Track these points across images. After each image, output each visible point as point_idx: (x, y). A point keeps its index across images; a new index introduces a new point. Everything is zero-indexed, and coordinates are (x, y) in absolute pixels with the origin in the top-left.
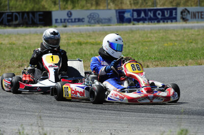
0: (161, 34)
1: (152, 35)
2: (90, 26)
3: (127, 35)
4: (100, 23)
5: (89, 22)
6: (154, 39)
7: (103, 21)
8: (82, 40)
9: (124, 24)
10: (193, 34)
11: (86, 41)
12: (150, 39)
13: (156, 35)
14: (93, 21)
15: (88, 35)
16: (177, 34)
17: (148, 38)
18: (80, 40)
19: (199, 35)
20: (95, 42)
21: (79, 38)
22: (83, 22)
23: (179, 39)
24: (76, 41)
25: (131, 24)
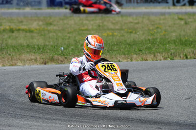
0: (98, 22)
1: (87, 22)
2: (19, 9)
3: (61, 22)
4: (30, 6)
5: (18, 4)
6: (90, 27)
7: (33, 3)
8: (13, 26)
9: (56, 8)
10: (132, 23)
11: (18, 28)
12: (86, 27)
13: (92, 22)
14: (22, 4)
15: (20, 20)
16: (114, 22)
17: (84, 26)
18: (12, 27)
19: (138, 23)
20: (27, 29)
21: (10, 24)
22: (11, 4)
23: (117, 27)
24: (8, 28)
25: (64, 8)
